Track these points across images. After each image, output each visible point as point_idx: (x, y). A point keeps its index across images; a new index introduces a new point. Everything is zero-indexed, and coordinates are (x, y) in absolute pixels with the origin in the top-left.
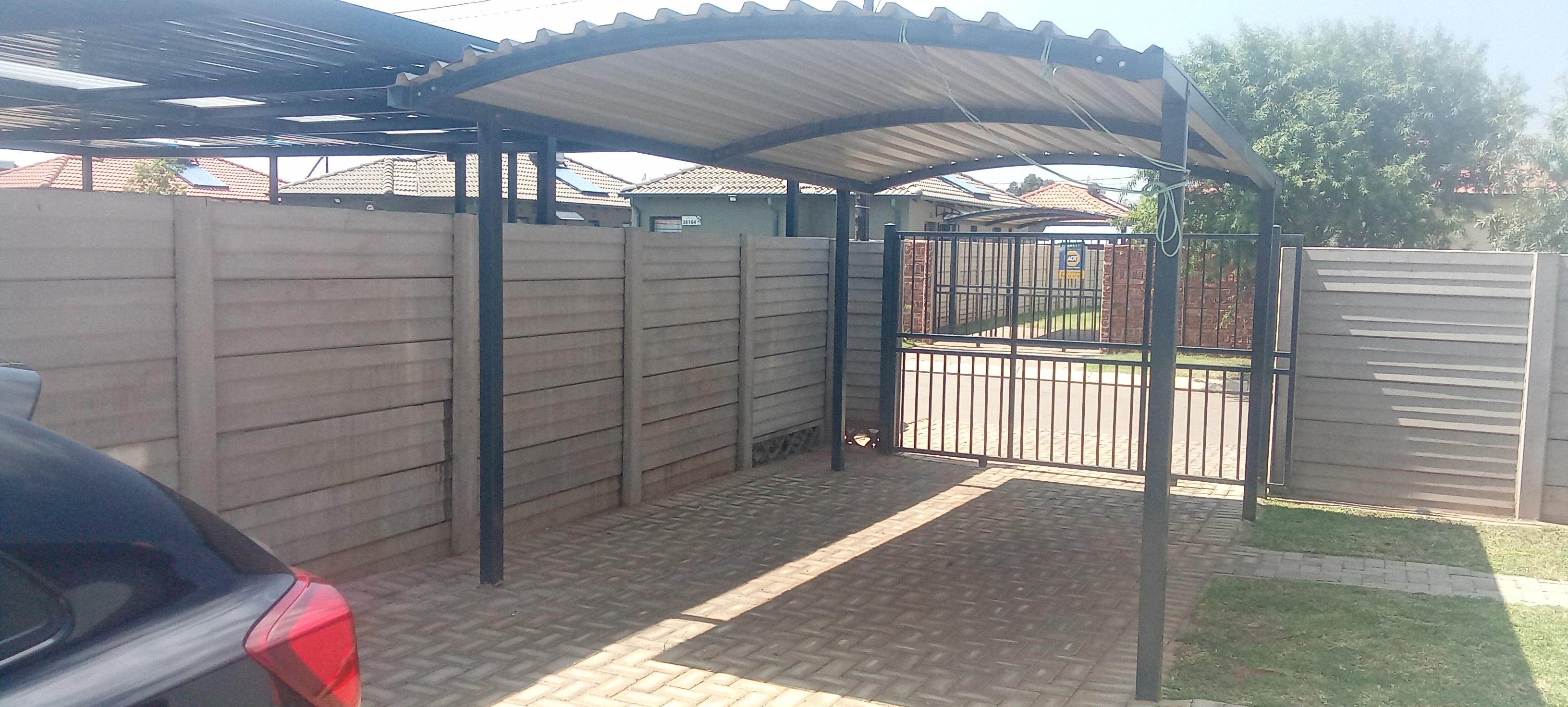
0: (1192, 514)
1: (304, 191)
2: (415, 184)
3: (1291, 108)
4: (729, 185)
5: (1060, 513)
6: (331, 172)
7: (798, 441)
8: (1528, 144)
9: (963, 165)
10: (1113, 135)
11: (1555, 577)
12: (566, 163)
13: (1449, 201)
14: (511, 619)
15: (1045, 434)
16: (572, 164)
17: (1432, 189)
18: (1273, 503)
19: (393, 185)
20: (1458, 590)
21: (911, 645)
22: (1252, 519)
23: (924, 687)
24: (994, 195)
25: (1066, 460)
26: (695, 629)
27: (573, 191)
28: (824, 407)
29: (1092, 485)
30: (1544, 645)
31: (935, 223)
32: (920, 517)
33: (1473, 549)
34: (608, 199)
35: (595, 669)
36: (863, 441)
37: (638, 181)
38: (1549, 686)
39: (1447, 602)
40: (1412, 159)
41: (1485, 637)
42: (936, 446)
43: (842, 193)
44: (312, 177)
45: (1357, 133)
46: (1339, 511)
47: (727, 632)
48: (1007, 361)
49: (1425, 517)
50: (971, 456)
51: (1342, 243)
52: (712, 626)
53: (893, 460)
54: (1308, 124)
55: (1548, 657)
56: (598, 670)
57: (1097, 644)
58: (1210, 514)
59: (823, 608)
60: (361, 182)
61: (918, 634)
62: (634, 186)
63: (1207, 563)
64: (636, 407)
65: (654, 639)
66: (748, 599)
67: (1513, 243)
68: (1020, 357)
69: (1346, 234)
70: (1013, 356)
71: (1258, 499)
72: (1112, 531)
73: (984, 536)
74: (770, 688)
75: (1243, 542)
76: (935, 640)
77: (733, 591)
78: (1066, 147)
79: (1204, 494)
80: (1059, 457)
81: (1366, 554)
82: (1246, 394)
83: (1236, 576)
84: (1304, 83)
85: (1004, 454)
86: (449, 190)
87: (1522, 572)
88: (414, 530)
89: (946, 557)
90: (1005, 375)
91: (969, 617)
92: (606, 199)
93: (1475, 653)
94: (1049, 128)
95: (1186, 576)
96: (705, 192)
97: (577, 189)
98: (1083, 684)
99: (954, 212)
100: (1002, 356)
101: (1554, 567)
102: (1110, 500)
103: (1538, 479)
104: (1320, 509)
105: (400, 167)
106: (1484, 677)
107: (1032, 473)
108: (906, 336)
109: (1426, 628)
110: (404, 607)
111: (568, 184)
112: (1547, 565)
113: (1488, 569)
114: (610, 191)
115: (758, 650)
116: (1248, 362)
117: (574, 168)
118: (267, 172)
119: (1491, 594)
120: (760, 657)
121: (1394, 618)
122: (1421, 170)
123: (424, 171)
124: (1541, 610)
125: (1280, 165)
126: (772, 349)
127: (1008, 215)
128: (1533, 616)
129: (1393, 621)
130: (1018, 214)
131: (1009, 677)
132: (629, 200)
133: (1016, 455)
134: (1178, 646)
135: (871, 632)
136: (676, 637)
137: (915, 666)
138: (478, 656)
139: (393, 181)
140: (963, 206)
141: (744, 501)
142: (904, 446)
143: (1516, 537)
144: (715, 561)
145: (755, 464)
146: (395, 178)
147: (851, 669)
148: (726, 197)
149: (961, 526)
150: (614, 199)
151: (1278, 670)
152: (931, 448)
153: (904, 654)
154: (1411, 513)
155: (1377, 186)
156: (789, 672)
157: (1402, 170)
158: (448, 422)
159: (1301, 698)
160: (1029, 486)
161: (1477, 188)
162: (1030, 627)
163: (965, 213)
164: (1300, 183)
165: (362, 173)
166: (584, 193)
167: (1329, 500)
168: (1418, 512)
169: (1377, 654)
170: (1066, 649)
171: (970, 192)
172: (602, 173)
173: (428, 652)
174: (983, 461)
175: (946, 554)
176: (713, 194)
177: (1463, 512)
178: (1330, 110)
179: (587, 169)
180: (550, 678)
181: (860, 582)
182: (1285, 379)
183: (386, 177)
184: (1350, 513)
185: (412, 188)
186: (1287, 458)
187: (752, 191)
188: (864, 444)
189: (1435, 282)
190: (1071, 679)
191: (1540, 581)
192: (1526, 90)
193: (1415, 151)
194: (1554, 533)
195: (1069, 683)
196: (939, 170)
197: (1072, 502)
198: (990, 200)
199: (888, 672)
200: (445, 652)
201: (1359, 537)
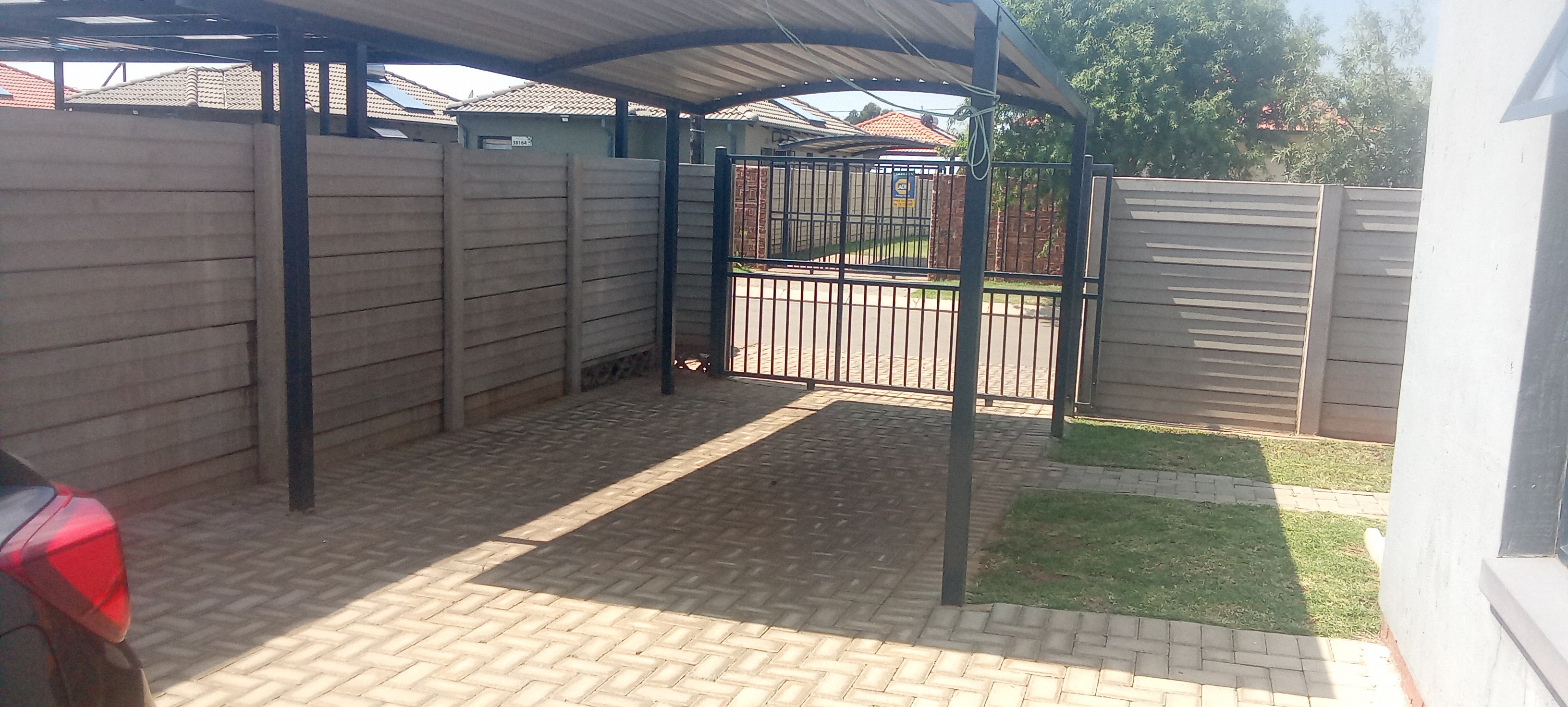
0: (1004, 432)
1: (98, 102)
2: (222, 96)
3: (1109, 42)
4: (561, 105)
5: (882, 433)
6: (128, 80)
7: (628, 366)
8: (1319, 81)
9: (794, 89)
10: (928, 60)
11: (1328, 486)
12: (387, 77)
13: (1252, 136)
14: (322, 546)
15: (870, 358)
16: (393, 78)
17: (1236, 125)
18: (1080, 421)
19: (197, 96)
20: (1241, 499)
21: (733, 560)
22: (1059, 436)
23: (741, 600)
24: (830, 122)
25: (890, 383)
26: (514, 551)
27: (395, 107)
28: (655, 331)
29: (914, 406)
30: (1312, 548)
31: (771, 149)
32: (747, 438)
33: (1256, 462)
34: (434, 117)
35: (409, 593)
36: (693, 365)
37: (464, 97)
38: (1314, 583)
39: (1229, 509)
40: (1221, 95)
41: (1261, 541)
42: (766, 370)
43: (672, 115)
44: (108, 85)
45: (1168, 68)
46: (1139, 428)
47: (550, 553)
48: (835, 286)
49: (1216, 432)
50: (799, 379)
51: (1153, 174)
52: (533, 547)
53: (722, 384)
54: (1124, 59)
55: (1315, 558)
56: (413, 594)
57: (909, 555)
58: (1021, 432)
59: (647, 528)
60: (162, 92)
61: (740, 550)
62: (460, 103)
63: (1017, 477)
64: (457, 330)
65: (473, 562)
66: (571, 521)
67: (1304, 176)
68: (848, 282)
69: (1157, 166)
70: (841, 281)
71: (1066, 418)
72: (930, 449)
73: (808, 455)
74: (590, 606)
75: (1049, 458)
76: (755, 556)
77: (555, 513)
78: (891, 72)
79: (1016, 413)
80: (884, 380)
81: (1161, 467)
82: (1057, 319)
83: (1041, 489)
84: (1123, 19)
85: (831, 377)
86: (255, 104)
87: (1298, 482)
88: (218, 457)
89: (770, 476)
90: (832, 301)
91: (790, 533)
92: (431, 116)
93: (1251, 555)
94: (873, 52)
95: (996, 490)
96: (536, 111)
97: (399, 105)
98: (893, 593)
99: (790, 138)
100: (831, 281)
101: (1327, 477)
102: (929, 420)
103: (1318, 398)
104: (1122, 426)
105: (204, 78)
106: (1257, 577)
107: (858, 395)
108: (736, 260)
109: (1208, 533)
110: (207, 535)
111: (390, 100)
112: (1322, 475)
113: (1268, 480)
114: (436, 108)
115: (579, 571)
116: (1057, 289)
117: (396, 82)
118: (52, 79)
119: (1270, 503)
120: (580, 576)
121: (1181, 525)
122: (1228, 105)
123: (232, 82)
124: (1313, 516)
125: (1097, 98)
126: (601, 273)
127: (842, 142)
128: (1305, 521)
129: (1180, 528)
130: (851, 141)
131: (824, 588)
132: (455, 118)
133: (843, 378)
134: (984, 555)
135: (694, 550)
136: (495, 560)
137: (734, 581)
138: (285, 584)
139: (197, 92)
140: (799, 133)
141: (570, 425)
142: (734, 370)
143: (1296, 450)
144: (539, 484)
145: (584, 389)
146: (199, 89)
147: (672, 585)
148: (558, 117)
149: (787, 447)
150: (440, 117)
151: (1073, 574)
152: (761, 372)
153: (724, 570)
154: (1202, 429)
155: (1187, 119)
156: (610, 590)
157: (1211, 105)
158: (252, 344)
159: (1092, 599)
160: (854, 407)
161: (1277, 125)
162: (847, 540)
163: (799, 140)
164: (1115, 116)
165: (163, 83)
166: (408, 109)
167: (1131, 418)
168: (1209, 428)
169: (1164, 557)
170: (880, 560)
171: (806, 119)
172: (427, 89)
173: (232, 580)
174: (811, 385)
175: (771, 474)
176: (544, 114)
177: (1251, 428)
178: (1145, 45)
179: (411, 85)
180: (359, 603)
181: (686, 502)
182: (1093, 303)
183: (190, 88)
184: (1149, 430)
185: (218, 101)
186: (1094, 380)
187: (585, 112)
188: (694, 369)
189: (1232, 211)
190: (883, 588)
191: (1314, 489)
192: (1324, 32)
193: (1222, 87)
194: (1330, 446)
195: (880, 592)
196: (770, 93)
197: (895, 422)
198: (825, 127)
199: (707, 587)
200: (251, 579)
201: (1156, 452)
